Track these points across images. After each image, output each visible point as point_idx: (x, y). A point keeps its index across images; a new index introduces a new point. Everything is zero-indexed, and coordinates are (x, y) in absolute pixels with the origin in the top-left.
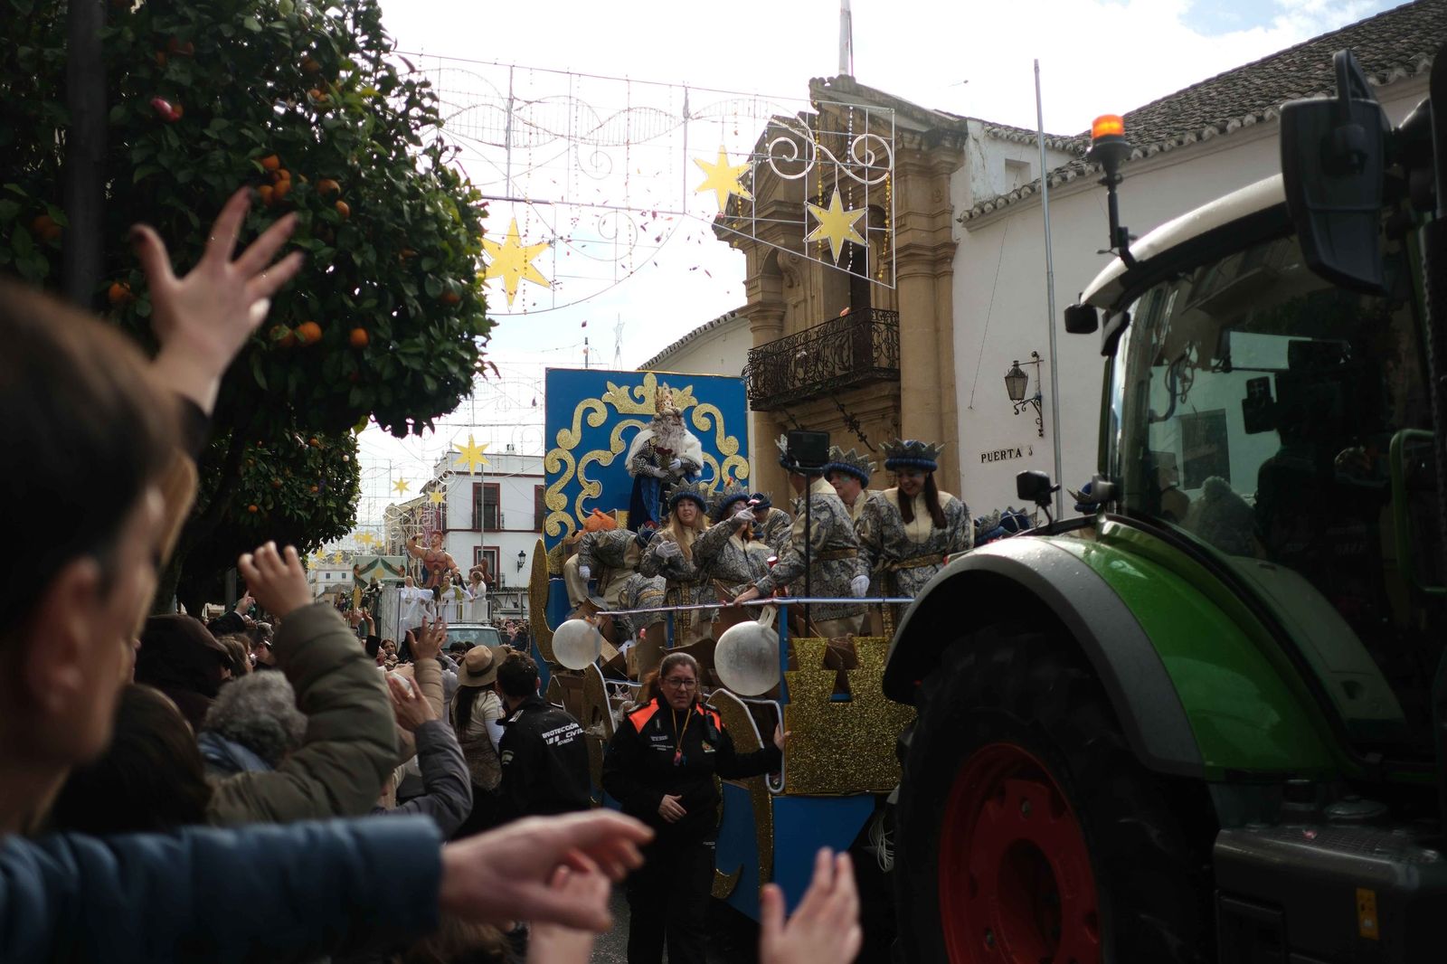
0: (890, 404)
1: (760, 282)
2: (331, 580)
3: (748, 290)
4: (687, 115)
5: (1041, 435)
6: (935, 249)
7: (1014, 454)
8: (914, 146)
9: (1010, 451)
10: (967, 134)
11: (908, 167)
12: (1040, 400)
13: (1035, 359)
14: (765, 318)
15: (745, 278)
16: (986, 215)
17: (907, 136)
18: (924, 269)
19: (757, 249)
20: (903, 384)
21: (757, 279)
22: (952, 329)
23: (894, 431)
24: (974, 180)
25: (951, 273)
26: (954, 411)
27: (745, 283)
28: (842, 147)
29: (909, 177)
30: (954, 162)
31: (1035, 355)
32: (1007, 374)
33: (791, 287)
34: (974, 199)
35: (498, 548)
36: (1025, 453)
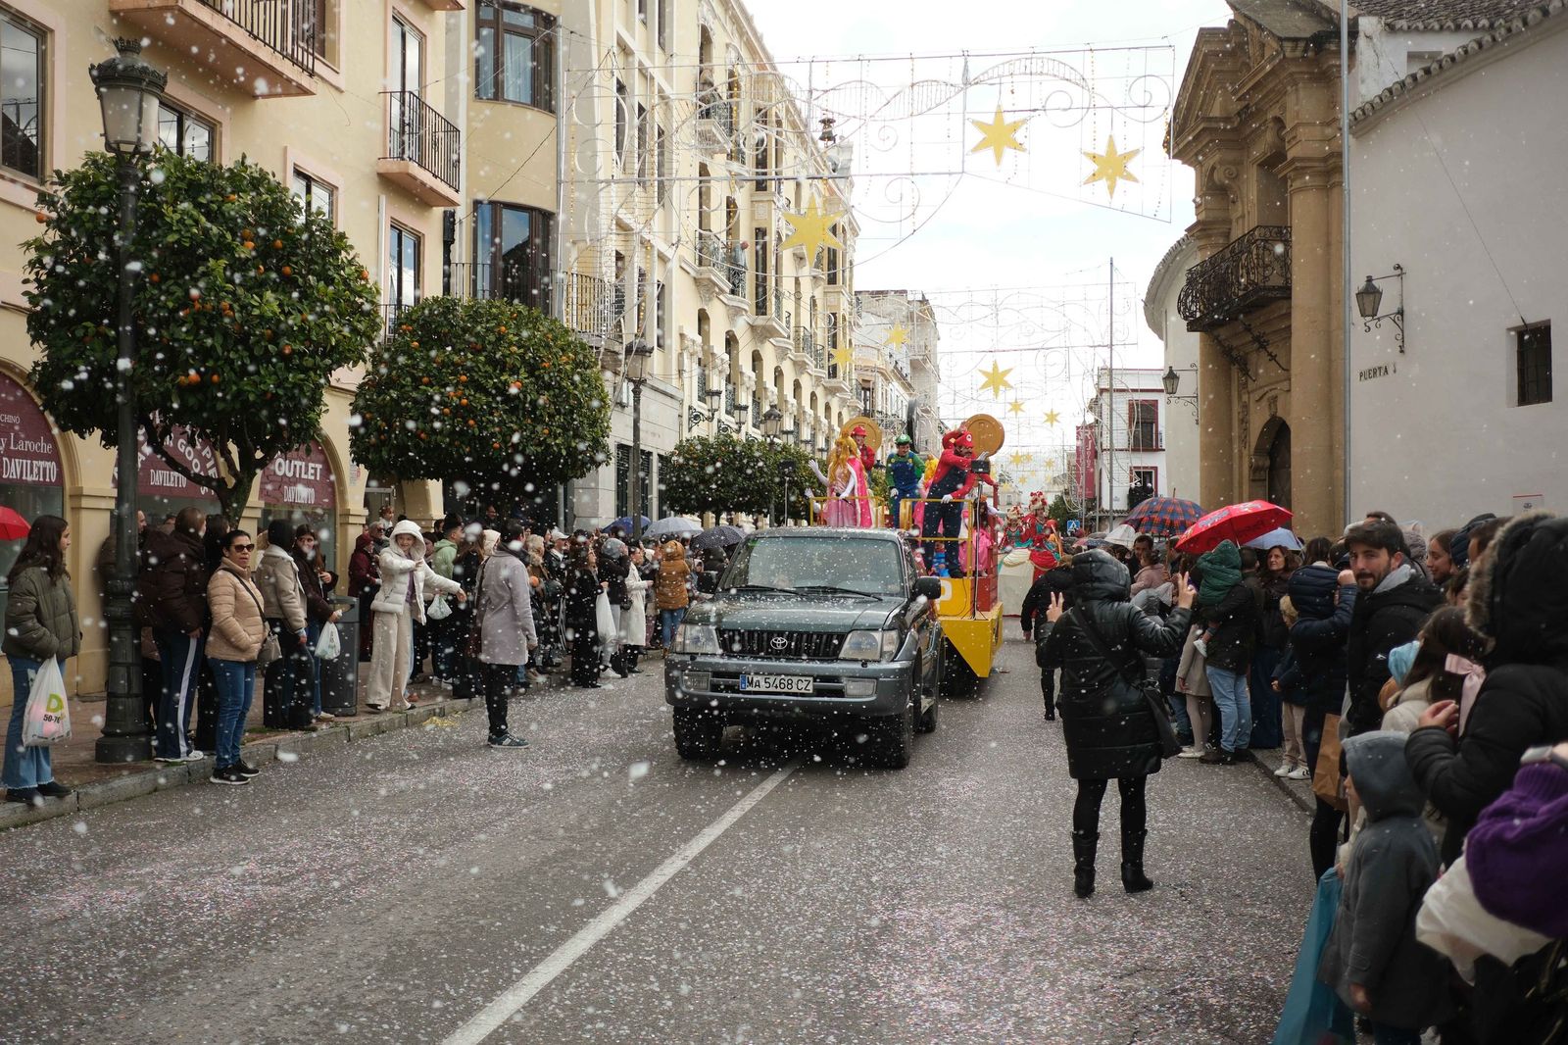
1: (1203, 200)
4: (967, 83)
5: (1402, 351)
6: (1325, 159)
7: (1383, 371)
8: (1298, 53)
9: (1380, 368)
10: (1358, 32)
11: (1296, 76)
12: (1402, 315)
13: (1398, 272)
14: (1209, 236)
16: (1369, 119)
17: (1288, 46)
18: (1318, 182)
19: (1201, 166)
20: (1293, 301)
24: (1363, 82)
25: (1340, 184)
26: (1341, 328)
29: (1300, 85)
31: (1399, 267)
32: (1358, 290)
33: (1234, 202)
34: (1362, 103)
35: (1156, 468)
36: (1390, 371)
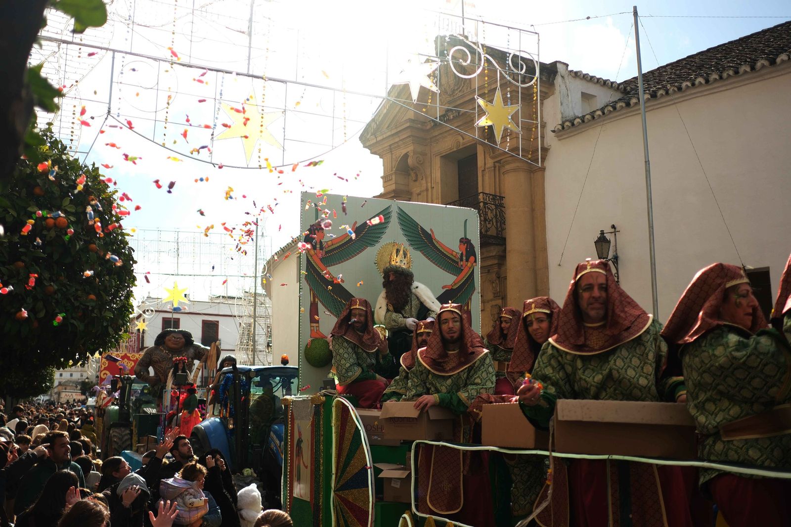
0: (496, 262)
1: (394, 177)
2: (63, 377)
3: (385, 182)
6: (532, 152)
10: (557, 73)
12: (617, 260)
13: (613, 230)
15: (382, 175)
18: (524, 166)
19: (392, 154)
20: (508, 248)
21: (391, 175)
22: (545, 209)
23: (497, 281)
24: (561, 104)
25: (543, 169)
26: (546, 267)
27: (382, 177)
28: (458, 84)
30: (547, 91)
31: (613, 227)
32: (596, 239)
33: (415, 181)
34: (562, 118)
